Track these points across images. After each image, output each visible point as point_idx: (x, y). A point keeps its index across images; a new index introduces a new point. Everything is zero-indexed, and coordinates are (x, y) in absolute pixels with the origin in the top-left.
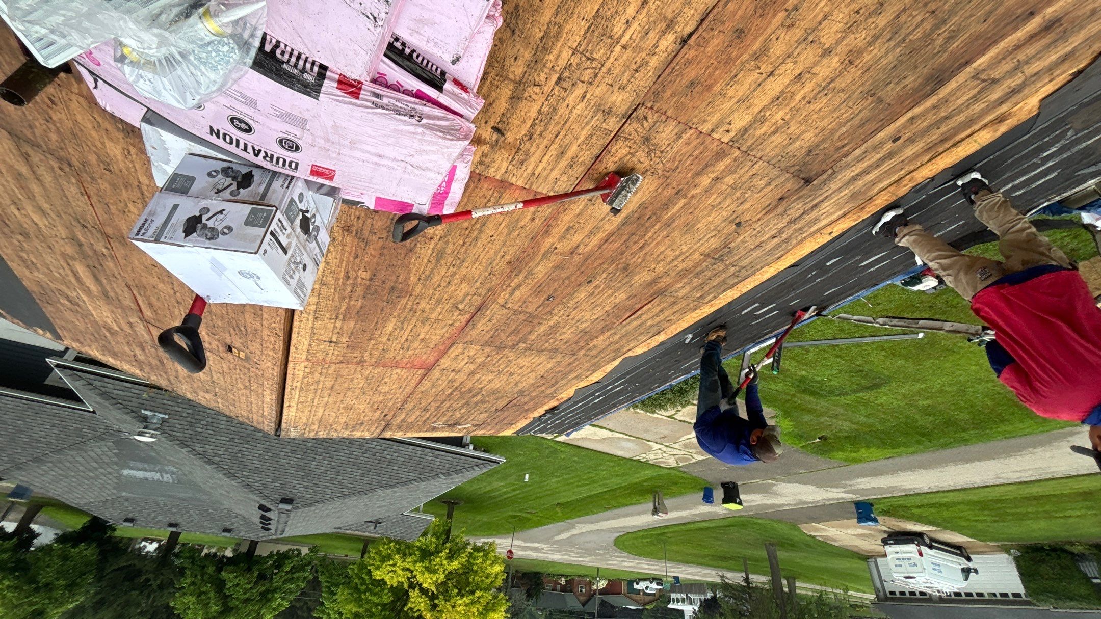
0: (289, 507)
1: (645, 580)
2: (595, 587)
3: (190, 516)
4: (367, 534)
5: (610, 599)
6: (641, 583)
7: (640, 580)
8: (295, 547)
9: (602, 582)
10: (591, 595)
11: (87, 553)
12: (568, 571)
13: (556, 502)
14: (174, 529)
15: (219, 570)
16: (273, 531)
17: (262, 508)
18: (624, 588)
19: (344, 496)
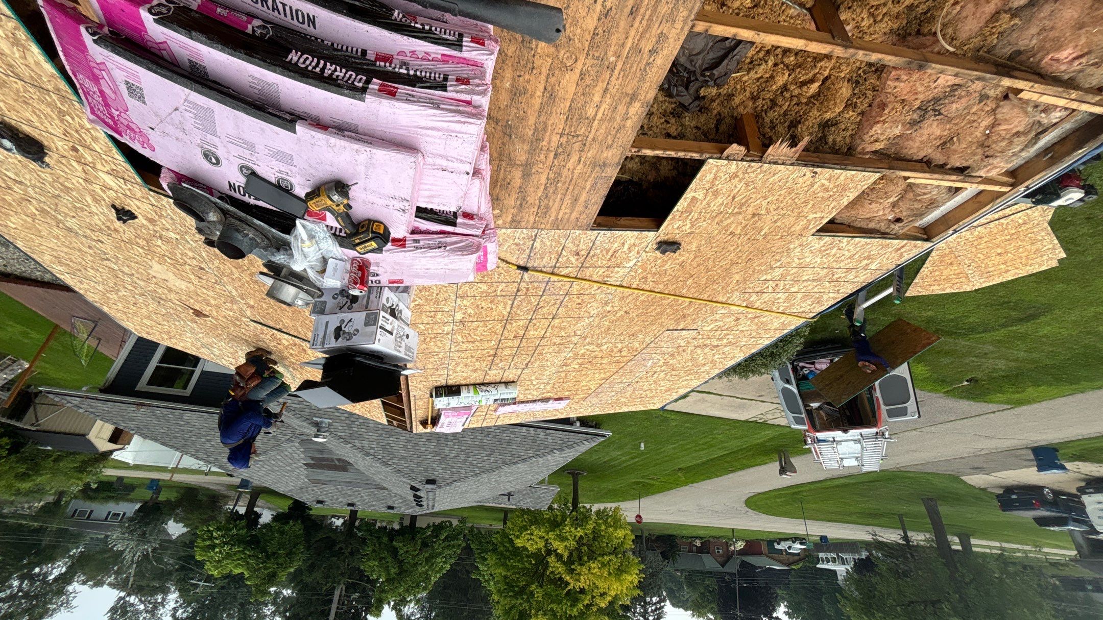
0: (434, 487)
1: (787, 539)
2: (732, 548)
3: (362, 497)
4: (502, 506)
5: (751, 559)
6: (782, 543)
7: (781, 540)
8: (446, 519)
9: (740, 543)
10: (729, 556)
11: (296, 528)
12: (701, 533)
13: (676, 468)
14: (352, 508)
15: (391, 539)
16: (425, 507)
17: (413, 488)
18: (764, 548)
19: (476, 475)
